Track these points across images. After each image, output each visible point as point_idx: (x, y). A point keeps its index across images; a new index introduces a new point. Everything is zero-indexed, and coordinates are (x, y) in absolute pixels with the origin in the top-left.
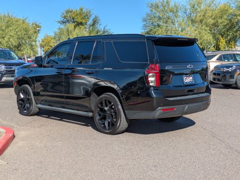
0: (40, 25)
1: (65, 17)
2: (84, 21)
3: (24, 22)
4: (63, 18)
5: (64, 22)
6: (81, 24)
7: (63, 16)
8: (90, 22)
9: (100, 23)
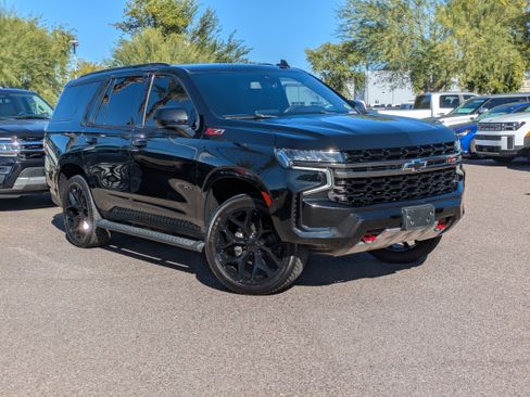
0: (73, 33)
1: (134, 13)
2: (180, 22)
3: (32, 28)
4: (129, 17)
5: (132, 26)
6: (174, 29)
7: (130, 10)
8: (195, 25)
9: (217, 27)
